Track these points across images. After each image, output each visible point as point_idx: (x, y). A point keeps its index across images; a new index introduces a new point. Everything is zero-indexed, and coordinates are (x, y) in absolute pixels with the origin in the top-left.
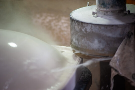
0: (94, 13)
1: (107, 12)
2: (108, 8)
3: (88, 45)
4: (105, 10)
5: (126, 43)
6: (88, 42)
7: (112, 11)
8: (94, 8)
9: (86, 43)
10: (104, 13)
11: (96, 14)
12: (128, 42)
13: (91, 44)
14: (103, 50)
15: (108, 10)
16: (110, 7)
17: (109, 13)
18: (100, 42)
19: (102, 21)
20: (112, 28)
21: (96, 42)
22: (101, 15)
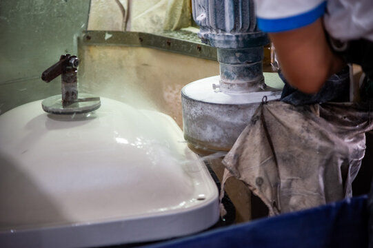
0: (214, 87)
1: (232, 85)
2: (233, 79)
3: (200, 134)
4: (229, 81)
5: (250, 131)
6: (199, 129)
7: (238, 84)
8: (217, 79)
9: (197, 131)
10: (227, 86)
11: (218, 87)
12: (251, 131)
13: (203, 132)
14: (219, 142)
15: (232, 82)
16: (235, 77)
17: (234, 86)
18: (214, 130)
19: (222, 97)
20: (231, 109)
21: (209, 129)
22: (224, 90)
